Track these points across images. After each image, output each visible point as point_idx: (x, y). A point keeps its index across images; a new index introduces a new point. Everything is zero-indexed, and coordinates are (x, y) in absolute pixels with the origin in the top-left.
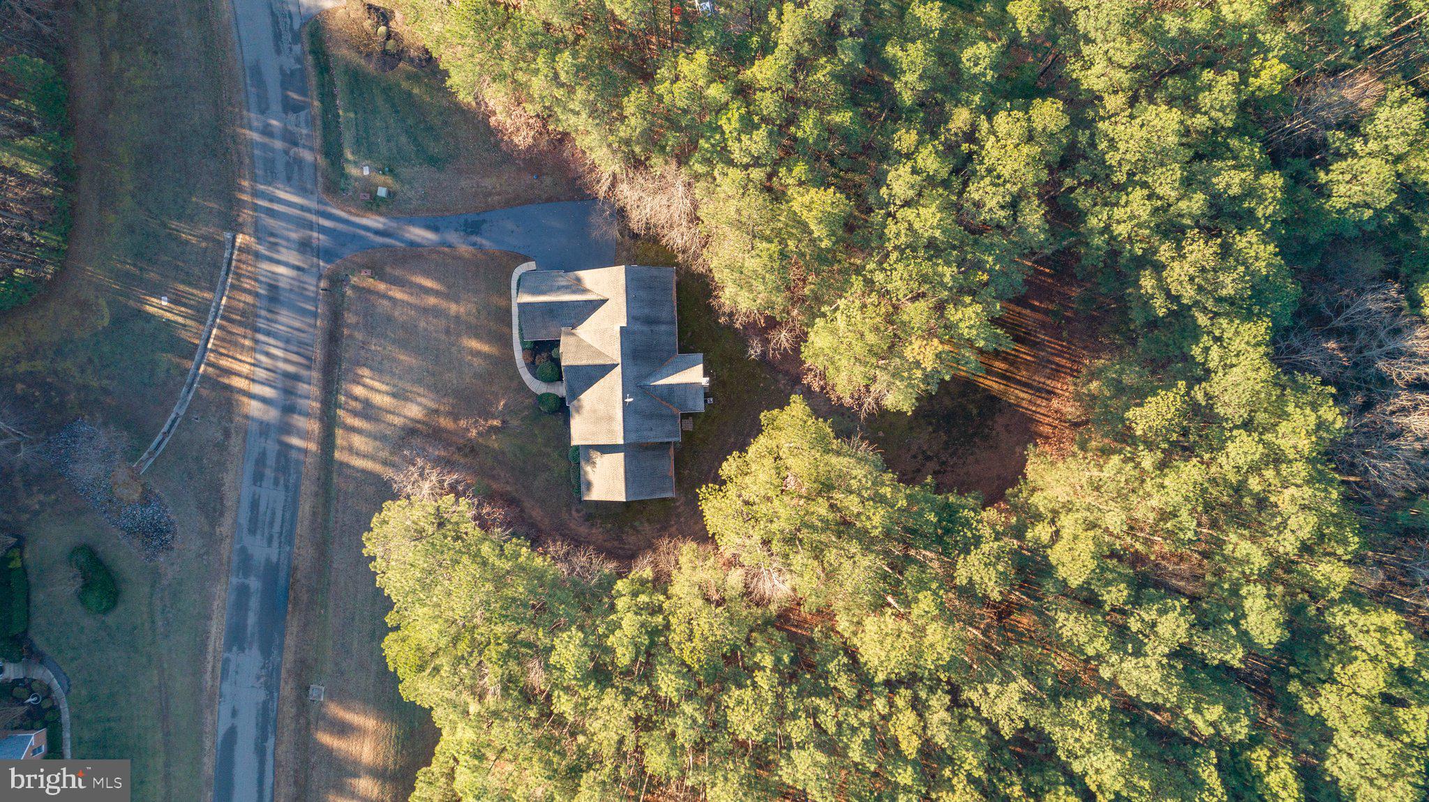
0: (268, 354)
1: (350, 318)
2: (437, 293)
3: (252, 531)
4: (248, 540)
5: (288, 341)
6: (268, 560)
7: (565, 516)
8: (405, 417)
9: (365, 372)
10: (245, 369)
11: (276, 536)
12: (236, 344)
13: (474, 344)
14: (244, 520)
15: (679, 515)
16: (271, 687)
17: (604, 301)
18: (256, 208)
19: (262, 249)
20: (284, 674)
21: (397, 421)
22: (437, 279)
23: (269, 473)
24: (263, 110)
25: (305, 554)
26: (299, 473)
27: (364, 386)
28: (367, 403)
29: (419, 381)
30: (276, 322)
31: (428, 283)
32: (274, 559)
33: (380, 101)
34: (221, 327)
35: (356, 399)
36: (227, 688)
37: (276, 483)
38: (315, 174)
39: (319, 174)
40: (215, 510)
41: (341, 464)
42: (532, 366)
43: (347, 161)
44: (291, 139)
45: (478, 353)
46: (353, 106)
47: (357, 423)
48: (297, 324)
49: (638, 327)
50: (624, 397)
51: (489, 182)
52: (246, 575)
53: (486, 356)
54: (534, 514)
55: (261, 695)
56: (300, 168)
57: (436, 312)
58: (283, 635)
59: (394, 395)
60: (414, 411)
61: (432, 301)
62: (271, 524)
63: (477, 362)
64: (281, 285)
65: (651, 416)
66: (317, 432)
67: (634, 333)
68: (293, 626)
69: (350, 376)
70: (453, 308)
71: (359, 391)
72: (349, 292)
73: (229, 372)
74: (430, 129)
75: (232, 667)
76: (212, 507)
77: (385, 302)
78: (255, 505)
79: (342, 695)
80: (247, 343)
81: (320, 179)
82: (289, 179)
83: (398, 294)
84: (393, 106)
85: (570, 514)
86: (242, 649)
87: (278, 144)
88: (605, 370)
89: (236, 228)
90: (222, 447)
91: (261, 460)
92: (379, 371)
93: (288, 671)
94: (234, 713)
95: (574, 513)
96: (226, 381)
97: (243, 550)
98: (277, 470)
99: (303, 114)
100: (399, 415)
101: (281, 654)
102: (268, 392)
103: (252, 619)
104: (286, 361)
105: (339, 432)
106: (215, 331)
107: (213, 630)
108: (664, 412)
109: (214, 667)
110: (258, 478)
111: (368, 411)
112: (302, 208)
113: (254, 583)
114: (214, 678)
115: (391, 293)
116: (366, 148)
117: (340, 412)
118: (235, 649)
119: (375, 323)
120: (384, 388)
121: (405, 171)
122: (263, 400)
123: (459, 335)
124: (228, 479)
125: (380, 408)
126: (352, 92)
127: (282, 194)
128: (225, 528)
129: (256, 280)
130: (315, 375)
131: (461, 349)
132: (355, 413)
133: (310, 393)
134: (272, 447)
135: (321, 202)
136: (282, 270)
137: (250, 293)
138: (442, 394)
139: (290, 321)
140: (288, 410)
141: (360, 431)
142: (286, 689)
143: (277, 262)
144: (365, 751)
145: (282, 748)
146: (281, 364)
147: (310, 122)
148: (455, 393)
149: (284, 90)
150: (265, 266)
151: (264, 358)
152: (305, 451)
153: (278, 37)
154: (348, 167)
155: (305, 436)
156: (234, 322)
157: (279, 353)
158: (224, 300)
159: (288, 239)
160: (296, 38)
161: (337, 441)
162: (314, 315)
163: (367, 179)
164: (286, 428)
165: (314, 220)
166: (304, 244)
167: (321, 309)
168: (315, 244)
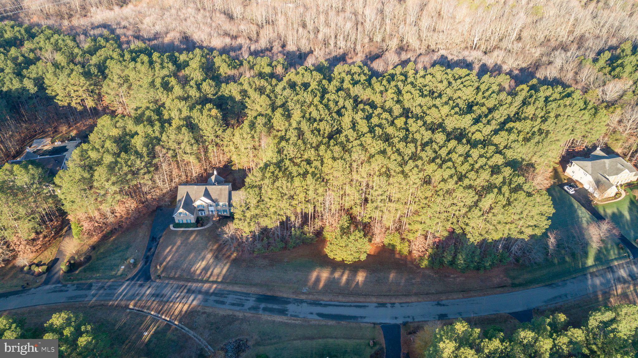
0: (177, 298)
1: (172, 275)
2: (172, 247)
4: (246, 307)
5: (175, 292)
6: (254, 301)
8: (211, 258)
9: (193, 269)
10: (181, 305)
11: (246, 298)
12: (170, 309)
13: (192, 238)
14: (238, 308)
16: (302, 301)
17: (187, 192)
18: (121, 300)
19: (137, 298)
20: (296, 298)
21: (211, 261)
22: (167, 247)
23: (221, 299)
24: (86, 296)
25: (254, 290)
26: (223, 290)
27: (197, 269)
28: (203, 269)
29: (200, 254)
30: (166, 295)
31: (168, 250)
32: (254, 299)
33: (101, 262)
34: (162, 314)
35: (201, 273)
36: (301, 316)
37: (226, 297)
38: (118, 282)
40: (233, 318)
41: (223, 279)
42: (202, 225)
44: (101, 288)
45: (195, 238)
46: (98, 272)
47: (209, 273)
48: (169, 288)
50: (216, 185)
51: (141, 235)
52: (259, 308)
53: (196, 236)
55: (305, 304)
56: (113, 286)
57: (178, 248)
58: (283, 298)
59: (203, 261)
60: (209, 256)
61: (174, 249)
62: (241, 299)
63: (197, 238)
64: (153, 292)
66: (210, 285)
67: (199, 184)
68: (280, 294)
69: (192, 275)
70: (179, 243)
71: (198, 272)
72: (163, 275)
73: (181, 311)
74: (116, 248)
75: (293, 314)
76: (232, 319)
77: (170, 263)
78: (233, 304)
79: (306, 281)
80: (171, 305)
81: (120, 280)
82: (116, 289)
83: (169, 258)
84: (104, 258)
86: (287, 310)
87: (101, 292)
88: (207, 191)
89: (127, 307)
90: (209, 315)
91: (217, 302)
92: (193, 265)
93: (296, 296)
94: (312, 313)
96: (183, 313)
97: (249, 309)
98: (221, 297)
99: (93, 284)
100: (210, 260)
101: (290, 299)
102: (191, 298)
103: (276, 307)
104: (181, 292)
105: (211, 279)
106: (163, 317)
107: (279, 320)
109: (294, 320)
110: (223, 303)
111: (206, 269)
112: (127, 286)
113: (263, 305)
114: (298, 320)
115: (168, 260)
116: (114, 267)
117: (205, 279)
118: (287, 313)
119: (176, 266)
120: (199, 263)
121: (128, 255)
122: (193, 300)
123: (188, 242)
124: (221, 313)
125: (206, 266)
127: (120, 292)
128: (240, 315)
129: (148, 301)
130: (189, 284)
131: (192, 242)
132: (206, 273)
133: (194, 285)
134: (213, 298)
135: (128, 280)
136: (148, 292)
137: (152, 303)
138: (205, 248)
139: (167, 291)
140: (200, 292)
141: (212, 272)
142: (303, 297)
143: (145, 293)
144: (325, 274)
145: (325, 299)
146: (182, 294)
147: (98, 282)
148: (206, 244)
149: (82, 289)
150: (144, 298)
151: (178, 299)
152: (216, 288)
153: (61, 291)
154: (119, 273)
155: (210, 288)
156: (162, 309)
157: (178, 294)
158: (152, 313)
159: (137, 290)
160: (65, 286)
161: (215, 279)
162: (168, 284)
163: (126, 267)
164: (207, 293)
165: (133, 282)
166: (141, 286)
167: (167, 282)
168: (142, 282)
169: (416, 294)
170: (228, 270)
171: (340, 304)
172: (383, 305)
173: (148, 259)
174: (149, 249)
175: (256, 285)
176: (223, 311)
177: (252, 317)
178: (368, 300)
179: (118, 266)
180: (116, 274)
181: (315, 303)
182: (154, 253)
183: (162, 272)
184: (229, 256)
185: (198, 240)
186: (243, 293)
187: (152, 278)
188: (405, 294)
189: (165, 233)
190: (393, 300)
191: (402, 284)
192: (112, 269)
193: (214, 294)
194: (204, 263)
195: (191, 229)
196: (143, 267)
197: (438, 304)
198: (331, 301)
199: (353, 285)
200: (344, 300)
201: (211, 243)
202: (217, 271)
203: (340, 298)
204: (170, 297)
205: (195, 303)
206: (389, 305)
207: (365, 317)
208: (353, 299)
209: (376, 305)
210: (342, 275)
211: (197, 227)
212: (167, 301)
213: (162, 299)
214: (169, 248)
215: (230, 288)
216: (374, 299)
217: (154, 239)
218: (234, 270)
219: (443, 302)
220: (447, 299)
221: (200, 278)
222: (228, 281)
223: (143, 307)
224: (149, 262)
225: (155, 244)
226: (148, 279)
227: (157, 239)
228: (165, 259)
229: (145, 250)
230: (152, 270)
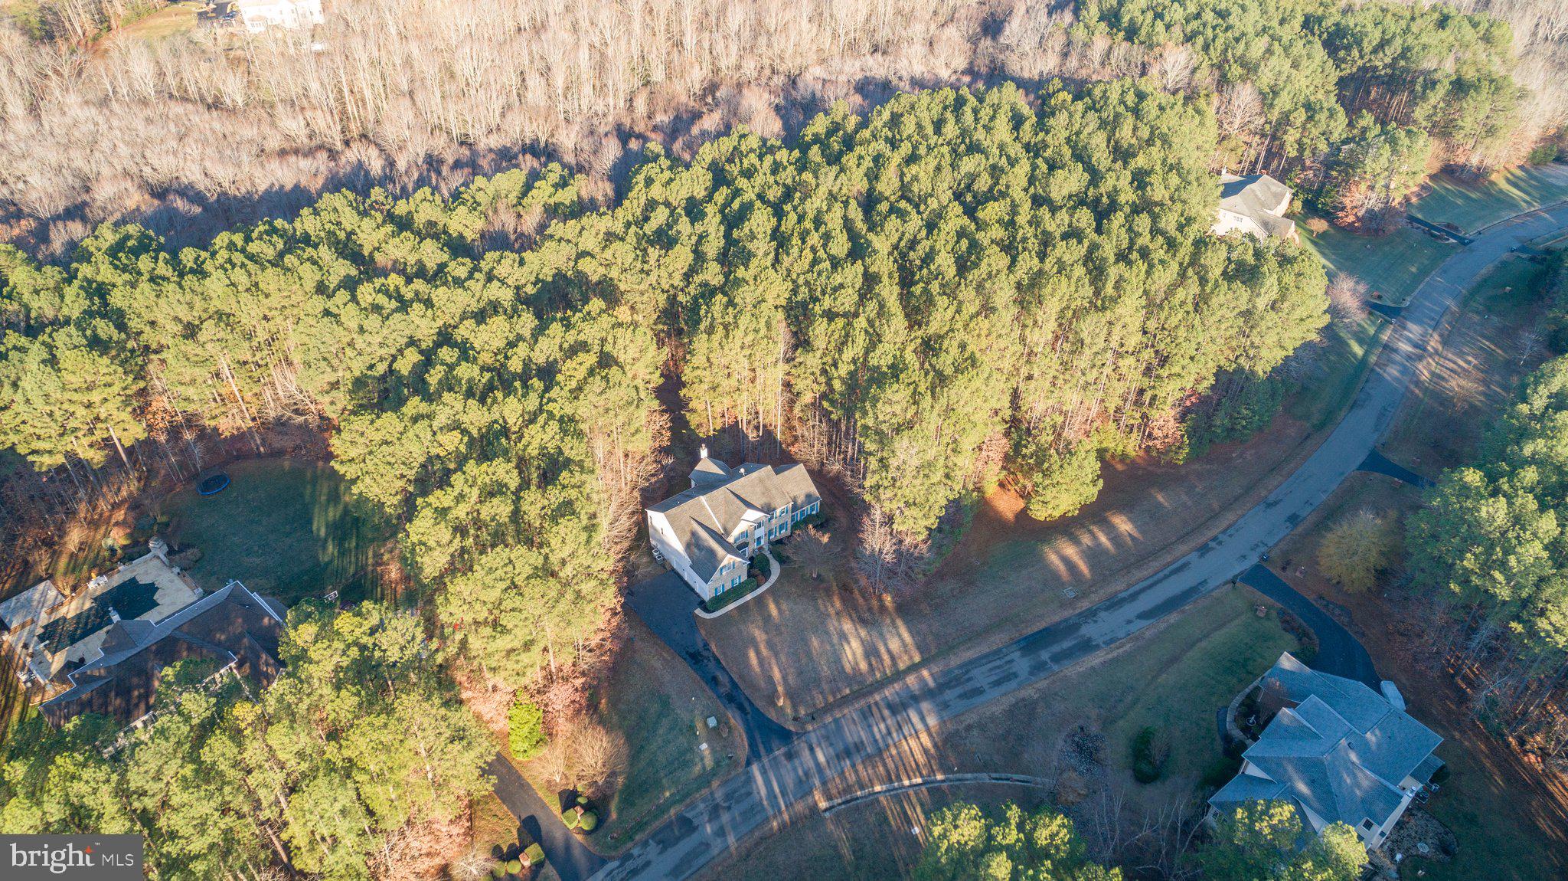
0: (889, 733)
1: (819, 701)
2: (757, 651)
3: (1015, 675)
4: (1023, 674)
5: (870, 726)
6: (1023, 656)
8: (856, 629)
9: (848, 668)
10: (912, 741)
11: (1004, 660)
12: (901, 759)
13: (774, 613)
14: (1013, 684)
16: (1092, 612)
17: (695, 520)
18: (789, 806)
19: (817, 782)
20: (1078, 611)
21: (862, 632)
22: (747, 654)
23: (969, 686)
24: (705, 845)
25: (997, 640)
26: (950, 671)
27: (857, 664)
28: (867, 654)
29: (827, 633)
30: (862, 742)
31: (755, 662)
32: (1018, 653)
34: (899, 779)
35: (870, 665)
36: (1121, 634)
37: (970, 679)
38: (732, 779)
39: (729, 778)
40: (1025, 705)
41: (921, 652)
42: (765, 575)
44: (715, 811)
45: (779, 607)
46: (659, 790)
47: (886, 657)
48: (852, 727)
50: (741, 476)
51: (657, 664)
52: (1046, 663)
53: (777, 603)
55: (1103, 614)
56: (735, 791)
57: (770, 645)
58: (1059, 623)
59: (847, 642)
60: (847, 626)
61: (765, 652)
62: (998, 667)
64: (832, 752)
66: (915, 676)
68: (1046, 622)
69: (858, 676)
70: (759, 635)
71: (863, 666)
72: (802, 712)
73: (926, 751)
75: (1108, 637)
76: (1026, 709)
77: (790, 681)
78: (997, 683)
79: (1055, 576)
80: (893, 752)
81: (733, 773)
82: (749, 794)
83: (777, 675)
86: (1089, 640)
87: (725, 818)
89: (816, 810)
90: (982, 727)
91: (965, 696)
92: (837, 660)
93: (1074, 610)
94: (1129, 622)
96: (932, 751)
97: (1031, 673)
98: (961, 684)
99: (688, 815)
100: (858, 633)
101: (1069, 619)
102: (915, 719)
103: (1066, 644)
104: (884, 720)
105: (902, 666)
106: (906, 783)
107: (1097, 661)
109: (1118, 648)
110: (978, 692)
111: (871, 652)
112: (764, 773)
113: (1045, 655)
114: (1123, 645)
115: (780, 680)
116: (684, 758)
117: (888, 671)
118: (1094, 643)
119: (808, 680)
120: (846, 647)
121: (685, 716)
122: (923, 719)
123: (776, 625)
124: (997, 709)
125: (864, 645)
126: (647, 791)
127: (763, 790)
128: (1029, 692)
129: (843, 772)
130: (877, 697)
131: (784, 619)
132: (880, 659)
133: (891, 693)
134: (949, 695)
135: (749, 763)
136: (821, 758)
137: (856, 772)
138: (823, 617)
139: (854, 732)
140: (914, 699)
141: (889, 652)
142: (1084, 605)
143: (817, 764)
144: (1069, 550)
145: (1118, 588)
146: (889, 722)
147: (692, 806)
148: (818, 609)
149: (678, 839)
150: (828, 772)
151: (895, 735)
152: (932, 675)
153: (635, 872)
154: (709, 762)
155: (922, 680)
156: (888, 771)
157: (882, 726)
158: (878, 788)
159: (795, 769)
160: (628, 857)
161: (908, 663)
162: (836, 721)
163: (710, 742)
164: (928, 694)
165: (765, 760)
166: (790, 756)
167: (829, 719)
168: (783, 750)
169: (1226, 507)
170: (911, 632)
171: (1151, 581)
172: (1203, 550)
173: (737, 702)
174: (714, 681)
175: (988, 630)
176: (996, 703)
177: (1054, 682)
178: (1177, 553)
179: (691, 749)
180: (704, 767)
181: (1113, 604)
182: (732, 680)
183: (795, 707)
184: (883, 608)
185: (791, 611)
186: (986, 656)
187: (792, 728)
188: (1210, 515)
189: (703, 633)
190: (1209, 534)
191: (1189, 503)
192: (686, 764)
193: (942, 687)
194: (855, 644)
195: (749, 597)
196: (746, 722)
197: (1270, 505)
198: (1129, 586)
199: (1130, 543)
201: (820, 601)
202: (894, 646)
203: (1138, 574)
204: (876, 741)
205: (932, 721)
206: (1212, 544)
207: (1205, 581)
208: (1155, 565)
209: (1195, 554)
210: (1094, 537)
211: (758, 586)
212: (880, 752)
213: (863, 754)
214: (752, 655)
215: (955, 661)
216: (1183, 548)
217: (696, 658)
218: (924, 627)
219: (1272, 498)
220: (1270, 492)
221: (878, 675)
222: (934, 651)
223: (848, 789)
224: (746, 705)
225: (712, 665)
226: (785, 736)
227: (705, 653)
228: (770, 679)
229: (707, 689)
230: (772, 715)
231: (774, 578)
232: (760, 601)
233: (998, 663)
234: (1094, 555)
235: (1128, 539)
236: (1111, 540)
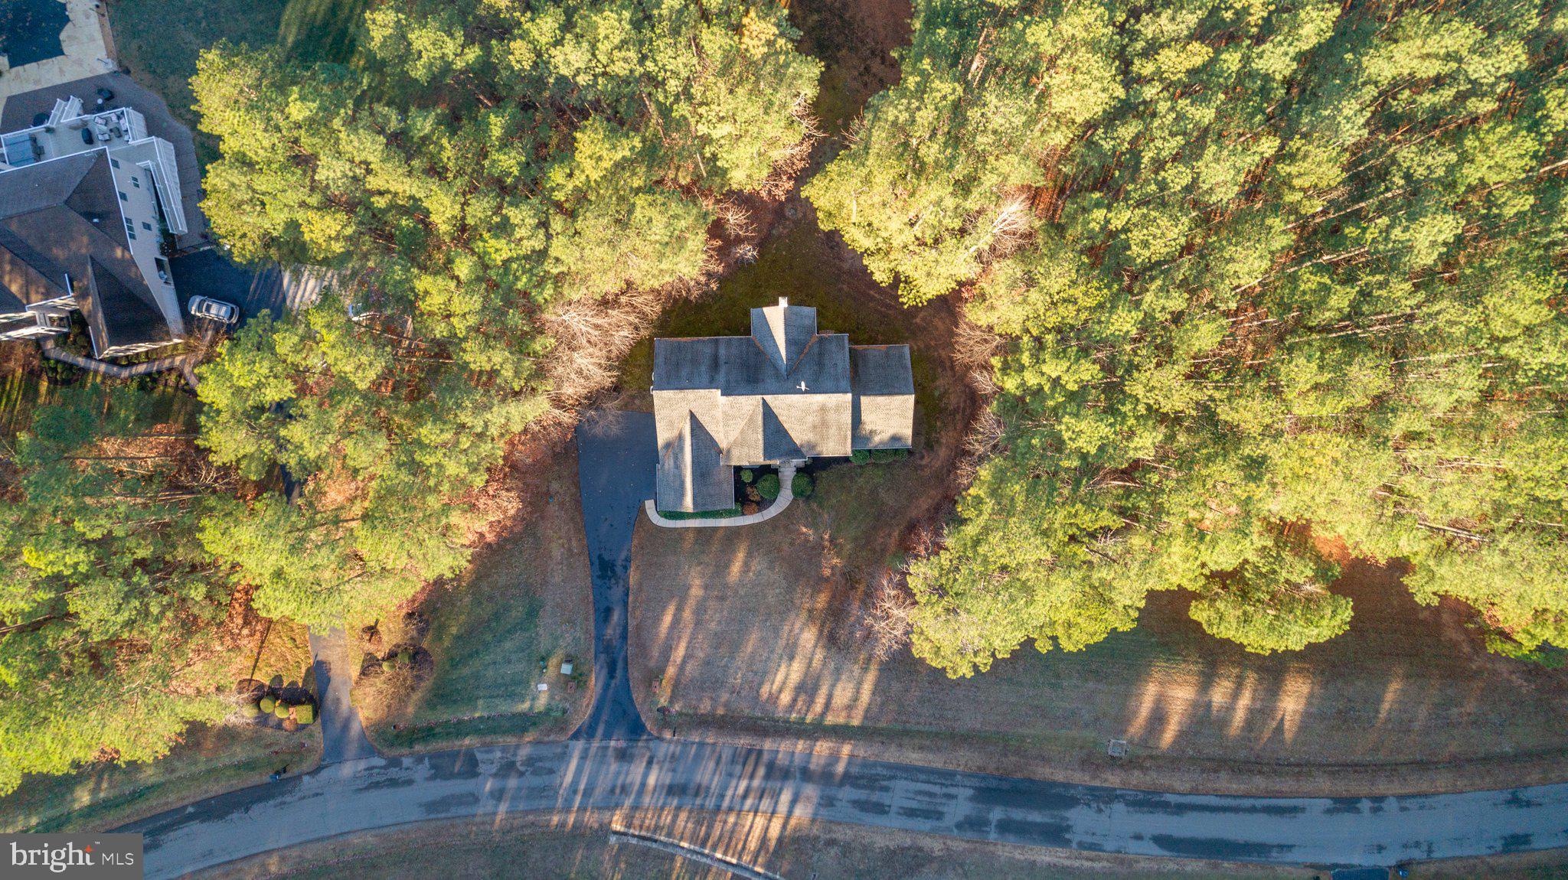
0: (744, 797)
1: (705, 707)
2: (679, 609)
3: (939, 816)
4: (949, 821)
5: (730, 775)
6: (971, 799)
7: (927, 472)
8: (815, 646)
9: (765, 691)
10: (759, 821)
11: (945, 790)
12: (733, 833)
13: (736, 568)
14: (927, 825)
15: (928, 347)
16: (1111, 797)
17: (692, 416)
18: (583, 808)
19: (628, 802)
20: (1097, 783)
21: (819, 655)
22: (664, 609)
23: (875, 797)
24: (474, 799)
25: (965, 759)
26: (874, 765)
27: (780, 691)
28: (800, 688)
29: (776, 631)
30: (708, 788)
31: (668, 619)
32: (970, 792)
33: (466, 671)
34: (714, 849)
35: (794, 700)
36: (1110, 846)
37: (886, 789)
38: (548, 743)
39: (546, 739)
40: (916, 857)
41: (865, 717)
42: (762, 505)
43: (531, 708)
44: (508, 768)
45: (746, 566)
46: (471, 701)
47: (820, 702)
48: (712, 765)
49: (721, 377)
50: (800, 392)
51: (557, 552)
52: (988, 824)
53: (750, 555)
54: (925, 506)
55: (1119, 807)
56: (540, 759)
57: (700, 610)
58: (1054, 784)
59: (792, 658)
60: (808, 637)
61: (687, 615)
62: (929, 794)
63: (754, 565)
64: (668, 782)
65: (821, 364)
66: (831, 745)
67: (728, 382)
68: (1044, 772)
69: (768, 707)
70: (696, 592)
71: (785, 698)
72: (677, 707)
73: (763, 840)
74: (497, 617)
75: (1088, 840)
76: (911, 859)
77: (689, 668)
78: (911, 813)
79: (1122, 720)
80: (731, 819)
81: (552, 737)
82: (551, 772)
83: (680, 652)
84: (471, 656)
85: (926, 466)
86: (1067, 828)
87: (513, 782)
88: (769, 415)
89: (605, 830)
90: (846, 849)
91: (861, 805)
92: (763, 675)
93: (1094, 778)
94: (1138, 837)
95: (924, 462)
96: (773, 843)
97: (960, 826)
98: (872, 788)
99: (479, 756)
100: (813, 653)
101: (1075, 786)
102: (785, 797)
103: (1036, 817)
104: (752, 777)
105: (830, 720)
106: (718, 855)
107: (1047, 859)
108: (816, 350)
109: (1088, 859)
110: (880, 809)
111: (807, 688)
112: (583, 758)
113: (997, 814)
114: (1098, 859)
115: (679, 660)
116: (516, 687)
117: (809, 719)
118: (1068, 836)
119: (711, 680)
120: (783, 670)
121: (545, 643)
122: (793, 802)
123: (726, 586)
124: (881, 842)
125: (806, 674)
126: (455, 702)
127: (569, 778)
128: (935, 846)
129: (662, 809)
130: (768, 745)
131: (741, 583)
132: (811, 702)
133: (788, 750)
134: (846, 793)
135: (576, 736)
136: (652, 781)
137: (676, 816)
138: (787, 607)
139: (707, 774)
140: (806, 775)
141: (829, 698)
142: (1113, 779)
143: (643, 785)
144: (1182, 695)
145: (1178, 785)
146: (756, 783)
147: (489, 748)
148: (791, 591)
149: (451, 776)
150: (647, 799)
151: (748, 802)
152: (852, 756)
153: (393, 783)
154: (538, 707)
155: (834, 758)
156: (707, 834)
157: (743, 784)
158: (684, 844)
159: (617, 773)
160: (395, 762)
161: (840, 721)
162: (702, 746)
163: (551, 686)
164: (826, 776)
165: (596, 744)
166: (623, 756)
167: (696, 738)
168: (622, 744)
169: (1456, 763)
170: (876, 688)
172: (1346, 802)
173: (614, 661)
174: (603, 616)
175: (968, 739)
176: (886, 834)
177: (972, 853)
178: (1307, 786)
179: (529, 682)
181: (1148, 802)
182: (625, 627)
183: (673, 698)
185: (759, 574)
186: (931, 772)
187: (648, 726)
188: (1418, 757)
189: (636, 540)
190: (1382, 787)
191: (1417, 726)
192: (514, 696)
193: (848, 778)
194: (795, 672)
196: (606, 687)
197: (1514, 801)
198: (1195, 790)
199: (1267, 734)
200: (1235, 787)
201: (801, 584)
202: (842, 695)
203: (1225, 782)
204: (722, 796)
205: (801, 811)
206: (1365, 805)
207: (1290, 847)
208: (1260, 782)
209: (1329, 803)
210: (1235, 695)
211: (744, 513)
212: (718, 810)
213: (698, 801)
214: (671, 611)
215: (891, 755)
216: (1325, 785)
217: (606, 570)
218: (896, 686)
219: (1530, 793)
220: (1544, 781)
221: (793, 717)
222: (881, 728)
223: (654, 828)
224: (620, 665)
225: (617, 592)
226: (636, 729)
227: (619, 569)
228: (667, 650)
229: (592, 618)
230: (638, 696)
231: (772, 512)
232: (734, 534)
233: (936, 789)
234: (1202, 719)
235: (1274, 724)
236: (1251, 711)
